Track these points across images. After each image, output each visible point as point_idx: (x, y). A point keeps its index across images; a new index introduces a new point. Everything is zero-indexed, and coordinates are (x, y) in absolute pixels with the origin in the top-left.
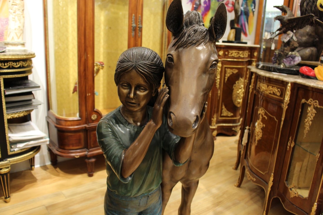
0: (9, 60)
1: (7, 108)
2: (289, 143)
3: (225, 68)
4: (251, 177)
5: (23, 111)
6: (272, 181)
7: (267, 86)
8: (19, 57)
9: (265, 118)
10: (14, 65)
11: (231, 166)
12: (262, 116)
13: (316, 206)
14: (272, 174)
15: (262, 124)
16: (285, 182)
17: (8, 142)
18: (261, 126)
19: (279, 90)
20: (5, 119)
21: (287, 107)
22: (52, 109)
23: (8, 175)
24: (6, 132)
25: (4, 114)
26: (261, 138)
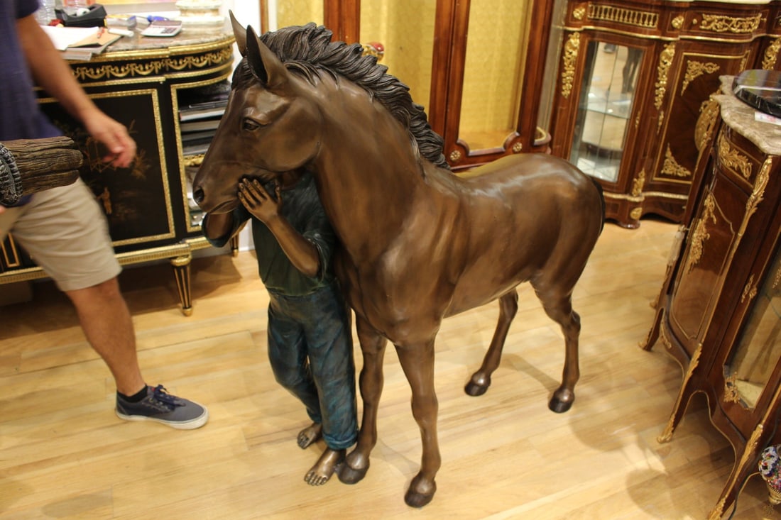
0: (187, 53)
1: (185, 144)
2: (747, 287)
3: (687, 58)
4: (665, 337)
6: (698, 359)
7: (729, 149)
8: (205, 47)
9: (712, 219)
10: (196, 62)
11: (650, 298)
12: (709, 214)
13: (762, 431)
14: (700, 345)
16: (723, 367)
17: (186, 209)
18: (703, 234)
19: (750, 164)
20: (180, 166)
23: (188, 269)
24: (183, 191)
25: (180, 158)
26: (698, 260)
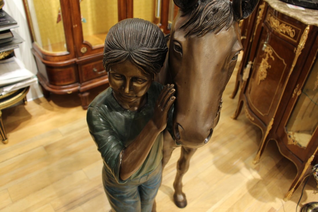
2: (295, 90)
5: (3, 52)
6: (272, 126)
7: (279, 23)
12: (269, 55)
13: (313, 158)
14: (273, 119)
15: (267, 64)
16: (284, 128)
18: (267, 66)
19: (294, 30)
21: (300, 53)
22: (36, 41)
26: (265, 78)
